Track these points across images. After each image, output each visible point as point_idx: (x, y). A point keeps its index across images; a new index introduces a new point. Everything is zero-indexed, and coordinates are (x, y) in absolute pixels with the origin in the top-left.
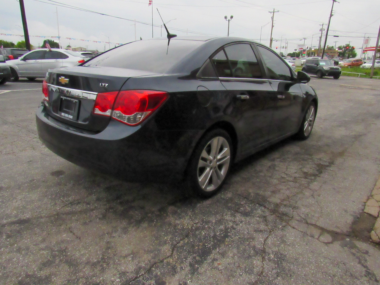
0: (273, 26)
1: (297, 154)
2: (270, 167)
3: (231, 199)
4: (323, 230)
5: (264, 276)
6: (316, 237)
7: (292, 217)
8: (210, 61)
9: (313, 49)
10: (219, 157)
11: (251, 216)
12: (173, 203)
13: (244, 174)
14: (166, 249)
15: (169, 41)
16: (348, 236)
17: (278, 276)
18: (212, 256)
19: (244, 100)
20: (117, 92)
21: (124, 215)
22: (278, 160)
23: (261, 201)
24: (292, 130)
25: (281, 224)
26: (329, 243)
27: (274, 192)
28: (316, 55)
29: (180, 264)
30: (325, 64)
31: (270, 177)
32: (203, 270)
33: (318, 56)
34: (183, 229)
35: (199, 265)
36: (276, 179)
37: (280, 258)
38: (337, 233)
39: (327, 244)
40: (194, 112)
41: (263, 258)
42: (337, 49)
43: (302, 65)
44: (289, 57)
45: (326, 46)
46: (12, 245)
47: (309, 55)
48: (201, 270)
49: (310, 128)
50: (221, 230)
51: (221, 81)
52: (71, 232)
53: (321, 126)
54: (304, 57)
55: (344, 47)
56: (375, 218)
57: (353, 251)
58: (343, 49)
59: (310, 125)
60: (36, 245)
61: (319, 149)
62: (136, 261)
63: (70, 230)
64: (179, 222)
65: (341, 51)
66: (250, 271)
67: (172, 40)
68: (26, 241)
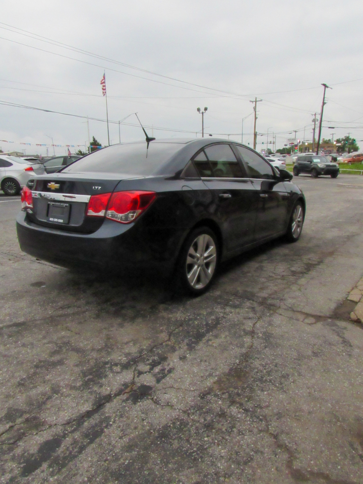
0: (256, 118)
1: (285, 255)
2: (257, 268)
3: (220, 297)
4: (307, 315)
5: (253, 348)
6: (302, 320)
7: (280, 307)
8: (192, 162)
9: (306, 144)
10: (206, 255)
11: (240, 308)
12: (163, 302)
13: (231, 275)
14: (164, 336)
15: (148, 144)
16: (330, 318)
17: (265, 348)
18: (206, 338)
19: (227, 199)
20: (110, 194)
21: (117, 314)
22: (266, 261)
23: (250, 296)
24: (279, 232)
25: (269, 313)
26: (312, 324)
27: (262, 289)
28: (311, 151)
29: (178, 345)
30: (320, 161)
31: (257, 276)
32: (199, 347)
33: (313, 151)
34: (177, 320)
35: (196, 344)
36: (264, 278)
37: (268, 337)
38: (320, 317)
39: (310, 324)
40: (178, 213)
41: (253, 337)
42: (335, 143)
43: (294, 163)
44: (278, 154)
45: (321, 139)
46: (16, 342)
47: (301, 150)
48: (198, 347)
49: (298, 230)
50: (212, 320)
51: (204, 180)
52: (69, 330)
53: (313, 228)
54: (297, 153)
55: (343, 140)
56: (356, 303)
57: (334, 328)
58: (342, 142)
59: (298, 226)
60: (39, 341)
61: (308, 250)
62: (138, 345)
63: (67, 329)
64: (172, 316)
65: (340, 144)
66: (242, 346)
67: (151, 143)
68: (28, 339)
